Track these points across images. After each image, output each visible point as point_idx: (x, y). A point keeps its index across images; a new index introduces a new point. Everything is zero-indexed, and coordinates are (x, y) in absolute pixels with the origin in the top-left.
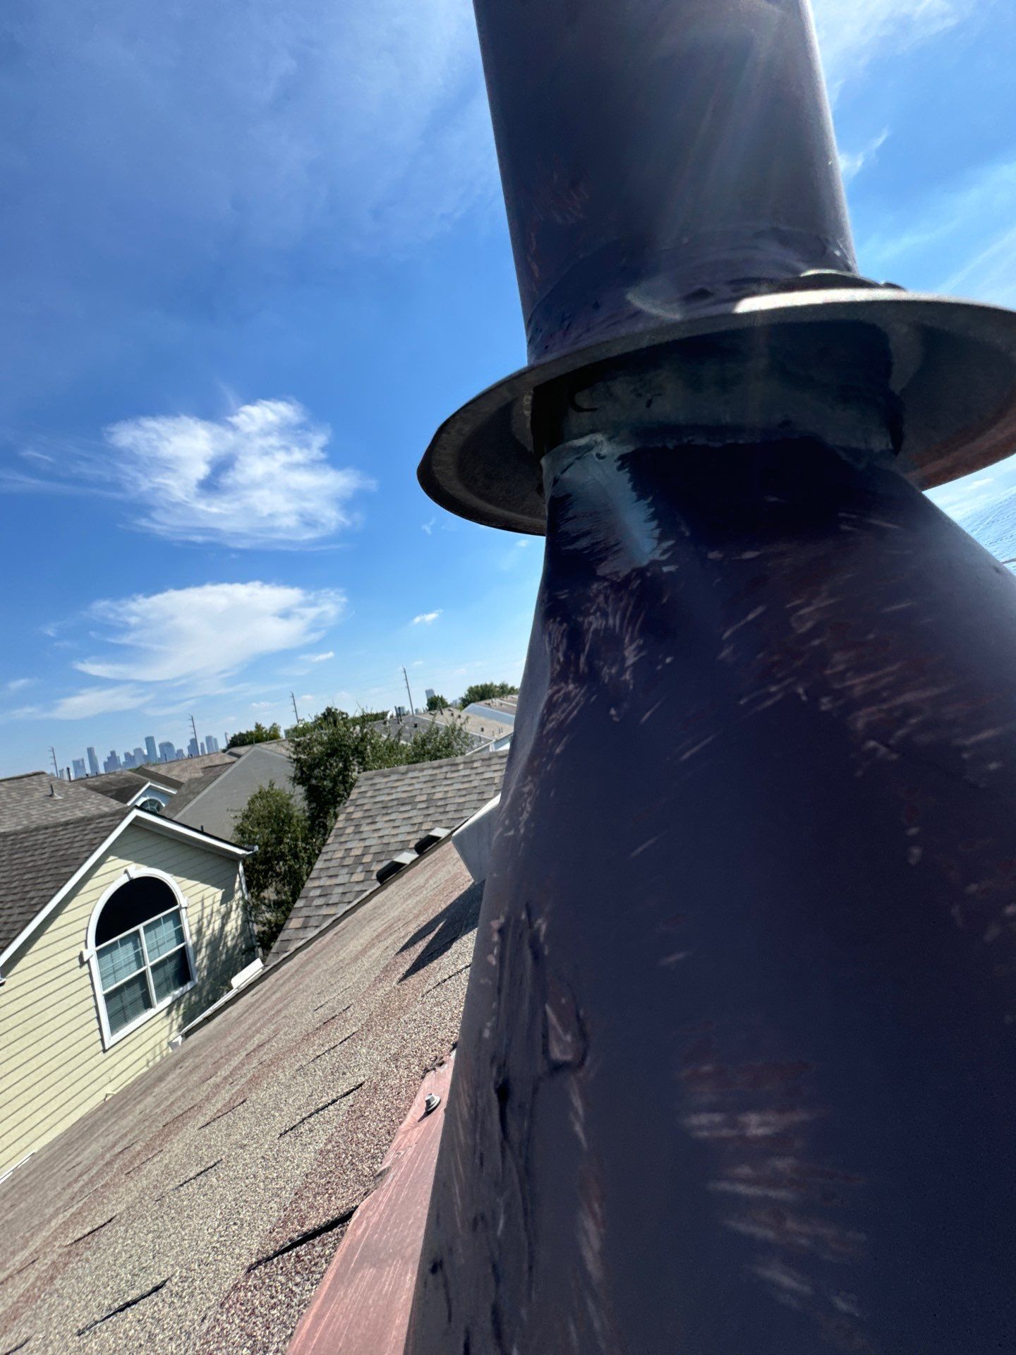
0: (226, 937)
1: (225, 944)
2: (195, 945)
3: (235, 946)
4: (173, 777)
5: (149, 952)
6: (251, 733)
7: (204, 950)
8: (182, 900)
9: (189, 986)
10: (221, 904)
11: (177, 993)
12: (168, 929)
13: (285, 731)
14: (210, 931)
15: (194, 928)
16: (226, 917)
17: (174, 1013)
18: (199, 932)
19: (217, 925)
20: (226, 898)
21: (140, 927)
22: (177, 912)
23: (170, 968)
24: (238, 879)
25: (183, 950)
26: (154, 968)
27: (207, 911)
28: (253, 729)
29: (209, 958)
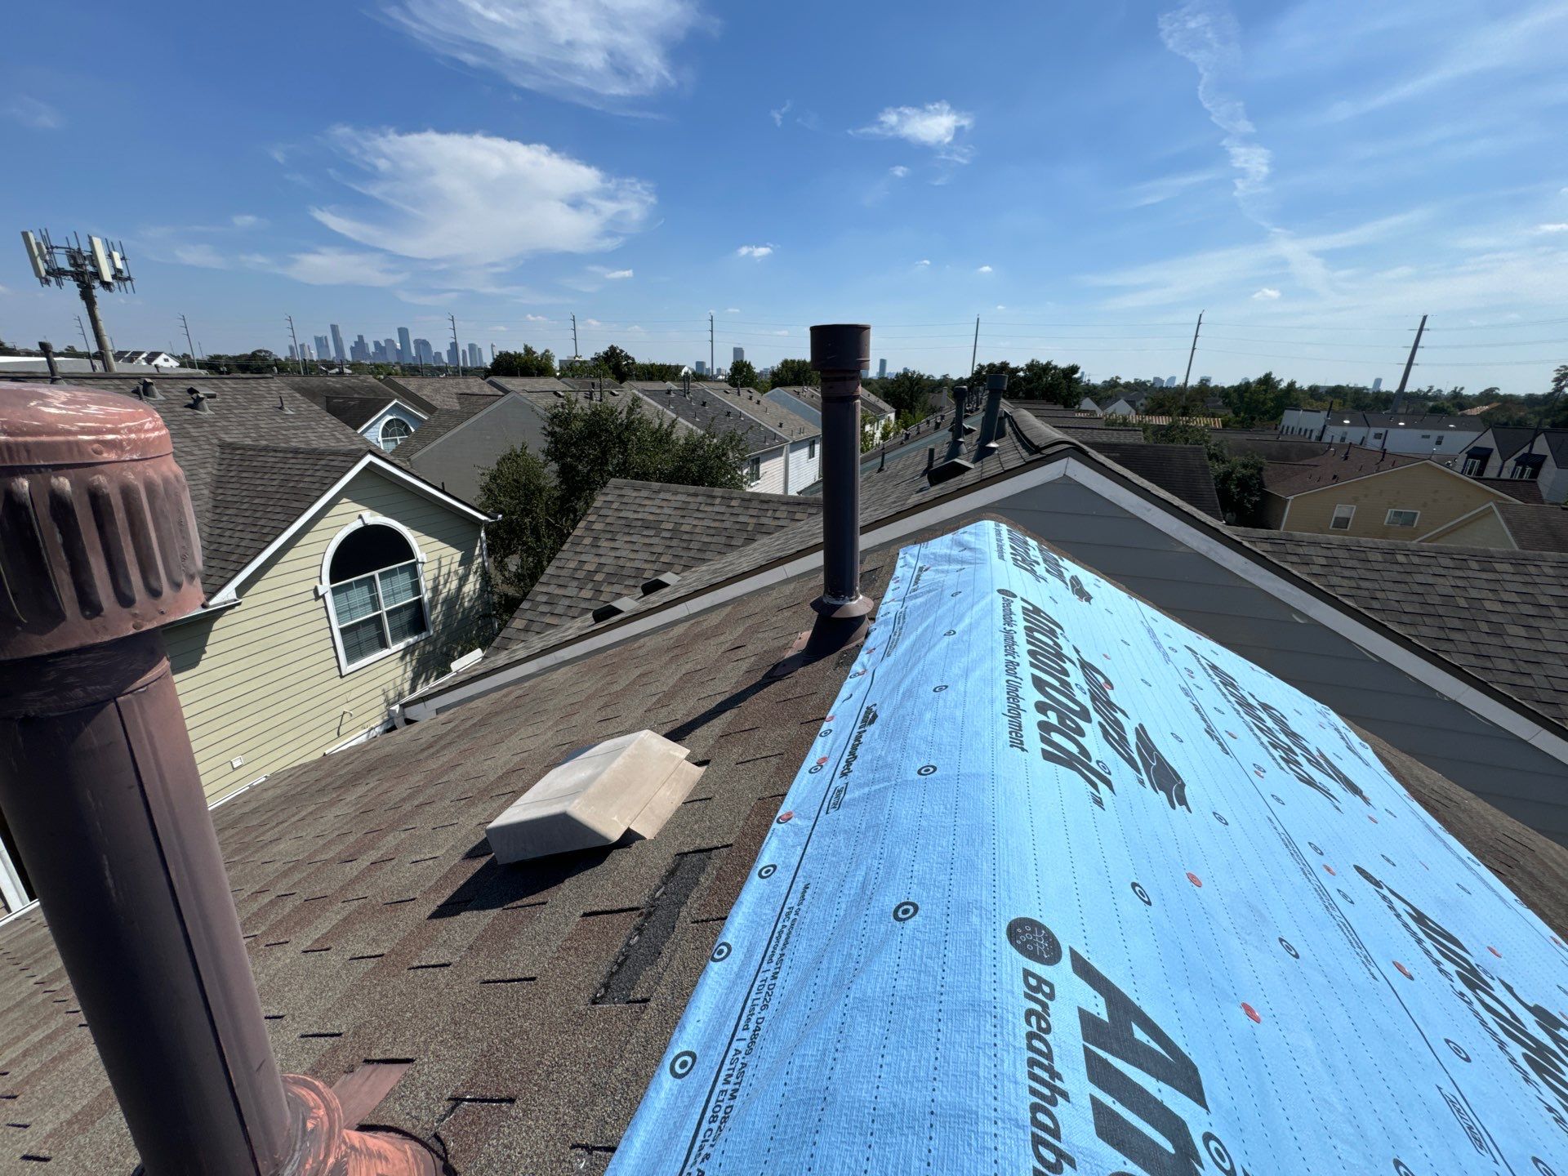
0: (463, 598)
1: (462, 604)
2: (431, 600)
3: (472, 608)
4: (424, 397)
5: (384, 598)
6: (517, 356)
7: (439, 606)
8: (420, 555)
9: (424, 635)
10: (459, 566)
11: (411, 640)
12: (403, 580)
13: (561, 361)
14: (446, 590)
15: (430, 584)
16: (463, 580)
17: (408, 658)
18: (435, 590)
19: (454, 585)
20: (466, 561)
21: (376, 573)
22: (414, 565)
23: (406, 616)
24: (479, 544)
25: (419, 603)
26: (389, 613)
27: (444, 571)
28: (521, 351)
29: (444, 615)
